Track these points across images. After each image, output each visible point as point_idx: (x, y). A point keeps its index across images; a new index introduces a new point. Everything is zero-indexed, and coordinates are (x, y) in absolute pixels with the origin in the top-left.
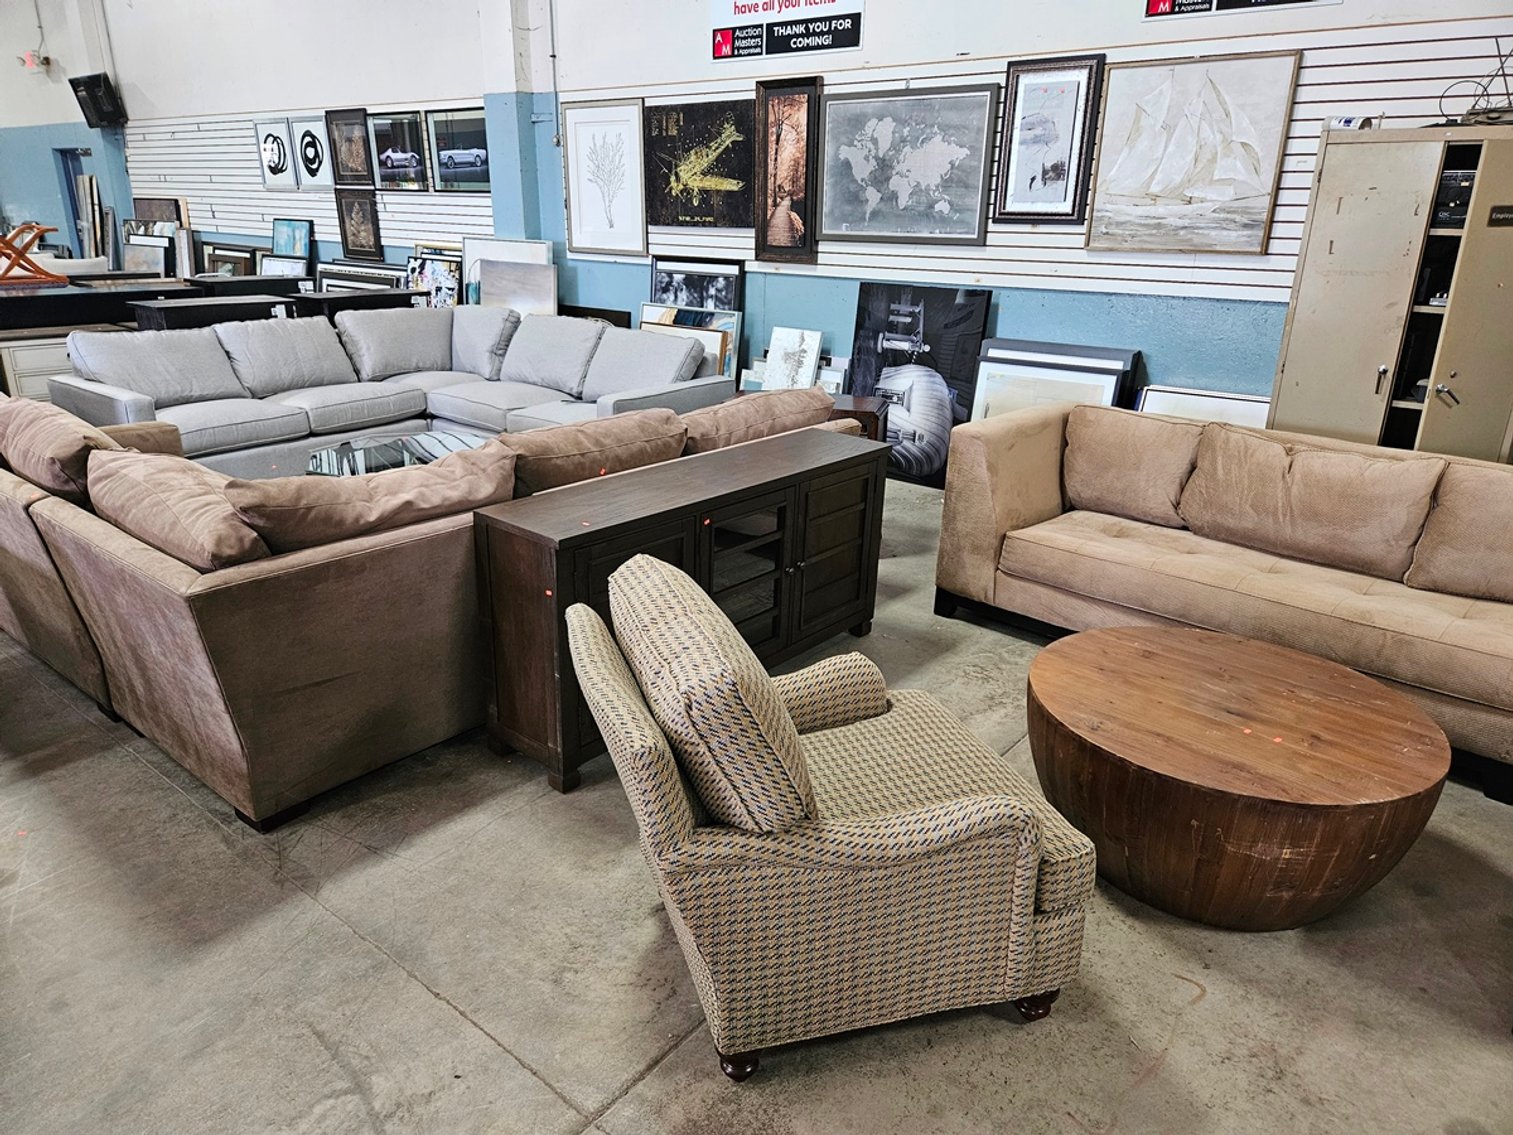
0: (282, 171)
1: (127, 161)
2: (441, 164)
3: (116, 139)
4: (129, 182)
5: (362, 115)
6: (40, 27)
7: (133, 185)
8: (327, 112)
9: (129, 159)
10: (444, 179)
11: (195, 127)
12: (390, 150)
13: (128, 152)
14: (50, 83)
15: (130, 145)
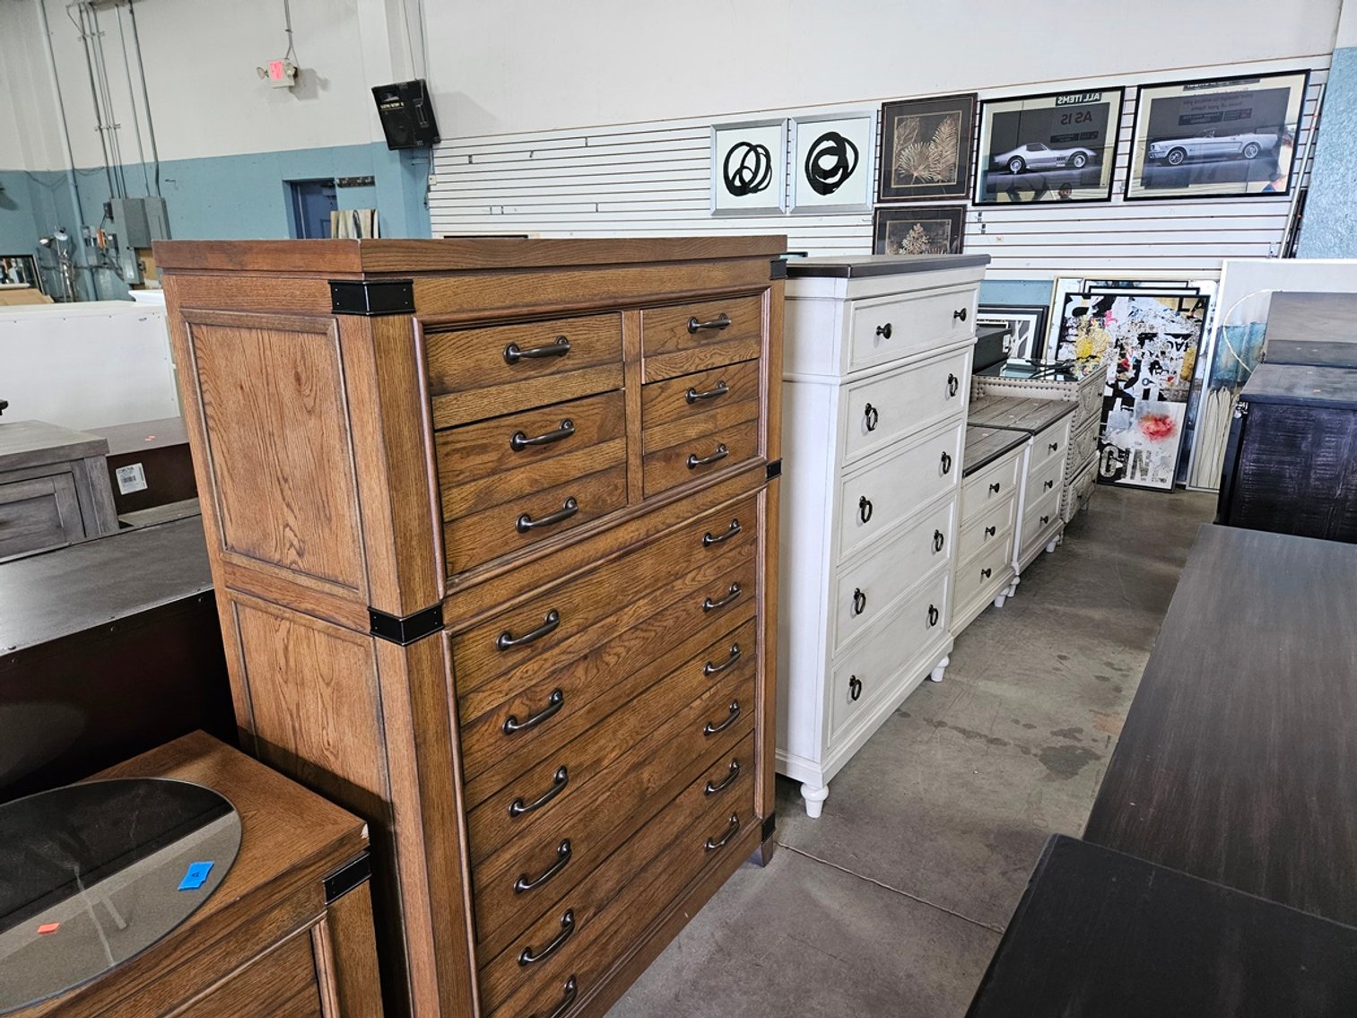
0: (755, 190)
1: (429, 190)
2: (1149, 160)
3: (413, 165)
4: (429, 216)
5: (966, 104)
6: (289, 31)
7: (433, 220)
8: (884, 105)
9: (432, 188)
10: (1147, 182)
11: (582, 142)
12: (1025, 147)
13: (433, 180)
14: (295, 99)
15: (437, 170)
